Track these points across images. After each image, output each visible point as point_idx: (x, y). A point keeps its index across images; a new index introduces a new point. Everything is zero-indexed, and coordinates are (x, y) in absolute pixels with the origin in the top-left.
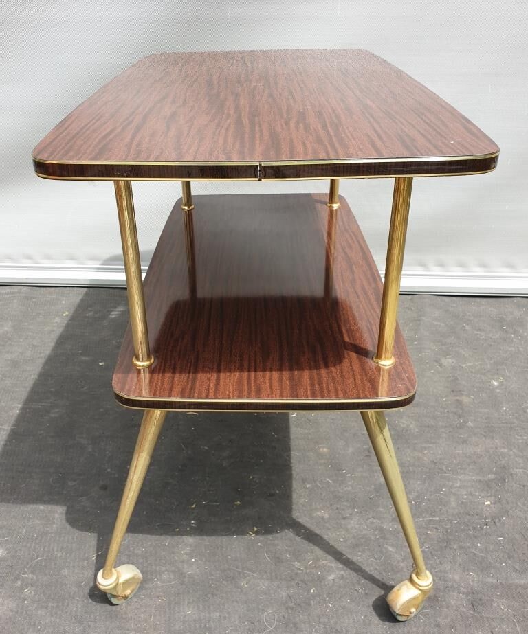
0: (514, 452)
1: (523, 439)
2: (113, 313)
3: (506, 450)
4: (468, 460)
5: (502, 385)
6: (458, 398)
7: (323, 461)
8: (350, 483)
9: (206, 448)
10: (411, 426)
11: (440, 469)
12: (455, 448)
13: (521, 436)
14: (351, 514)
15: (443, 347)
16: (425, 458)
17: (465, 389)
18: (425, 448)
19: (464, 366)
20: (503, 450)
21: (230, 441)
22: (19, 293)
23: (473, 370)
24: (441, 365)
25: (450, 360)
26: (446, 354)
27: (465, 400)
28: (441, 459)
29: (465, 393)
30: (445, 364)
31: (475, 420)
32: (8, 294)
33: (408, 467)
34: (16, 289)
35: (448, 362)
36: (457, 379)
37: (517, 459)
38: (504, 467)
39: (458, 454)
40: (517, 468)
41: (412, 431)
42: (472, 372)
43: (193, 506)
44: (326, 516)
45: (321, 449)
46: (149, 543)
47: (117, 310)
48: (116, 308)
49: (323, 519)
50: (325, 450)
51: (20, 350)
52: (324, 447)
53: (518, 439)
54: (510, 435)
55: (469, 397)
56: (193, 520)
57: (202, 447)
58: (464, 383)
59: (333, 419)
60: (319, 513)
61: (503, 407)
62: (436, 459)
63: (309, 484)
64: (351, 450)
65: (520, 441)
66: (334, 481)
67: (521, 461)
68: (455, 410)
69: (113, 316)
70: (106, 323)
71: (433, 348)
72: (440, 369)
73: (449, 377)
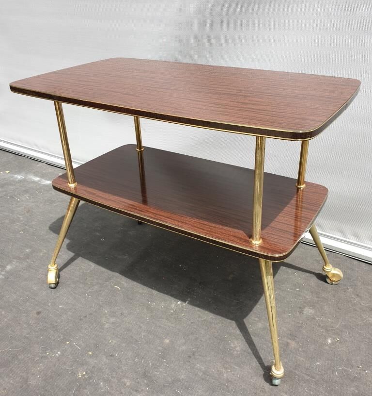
5: (333, 345)
6: (289, 341)
7: (159, 348)
8: (161, 370)
9: (106, 311)
10: (237, 348)
12: (252, 377)
14: (142, 390)
15: (316, 299)
16: (225, 375)
17: (301, 336)
18: (231, 368)
19: (317, 318)
21: (121, 313)
23: (322, 325)
24: (301, 312)
25: (311, 311)
26: (313, 305)
28: (235, 380)
29: (298, 340)
30: (305, 313)
31: (286, 363)
33: (208, 375)
35: (309, 311)
36: (302, 327)
41: (235, 352)
42: (319, 326)
43: (68, 343)
44: (128, 384)
46: (29, 355)
49: (125, 384)
50: (168, 341)
52: (168, 339)
54: (302, 386)
55: (298, 343)
56: (61, 351)
57: (104, 310)
58: (304, 331)
59: (192, 323)
60: (126, 380)
61: (317, 361)
62: (232, 379)
63: (138, 358)
64: (184, 348)
66: (153, 365)
71: (307, 297)
72: (298, 315)
73: (299, 323)
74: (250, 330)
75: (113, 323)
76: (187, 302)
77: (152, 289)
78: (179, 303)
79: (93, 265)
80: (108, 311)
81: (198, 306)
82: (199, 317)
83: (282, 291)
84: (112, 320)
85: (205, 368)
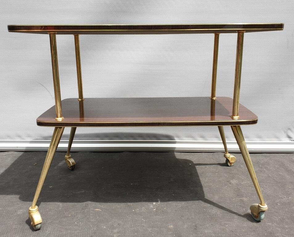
0: (275, 225)
1: (278, 218)
2: (60, 163)
3: (270, 224)
4: (250, 230)
6: (241, 198)
7: (171, 233)
9: (104, 227)
10: (218, 213)
11: (236, 235)
12: (243, 223)
13: (277, 216)
15: (231, 175)
16: (227, 229)
17: (244, 194)
18: (226, 224)
19: (242, 183)
20: (269, 224)
21: (118, 224)
22: (12, 154)
23: (247, 185)
24: (230, 183)
25: (235, 181)
26: (233, 178)
27: (245, 199)
28: (235, 229)
29: (244, 196)
30: (233, 183)
32: (6, 155)
34: (10, 153)
35: (234, 182)
36: (240, 190)
37: (277, 228)
38: (271, 233)
39: (245, 226)
40: (278, 233)
41: (219, 215)
45: (170, 226)
47: (62, 162)
48: (62, 161)
50: (172, 226)
51: (6, 181)
52: (171, 225)
53: (276, 218)
54: (271, 216)
55: (247, 198)
57: (102, 227)
58: (243, 191)
59: (176, 211)
62: (233, 229)
64: (186, 226)
65: (277, 219)
67: (279, 229)
68: (240, 204)
69: (60, 165)
70: (56, 168)
71: (226, 176)
72: (230, 185)
73: (236, 189)
74: (214, 201)
75: (118, 233)
76: (159, 201)
77: (126, 202)
78: (154, 203)
79: (60, 204)
80: (106, 227)
81: (169, 201)
82: (176, 206)
83: (209, 177)
84: (116, 231)
85: (212, 231)
